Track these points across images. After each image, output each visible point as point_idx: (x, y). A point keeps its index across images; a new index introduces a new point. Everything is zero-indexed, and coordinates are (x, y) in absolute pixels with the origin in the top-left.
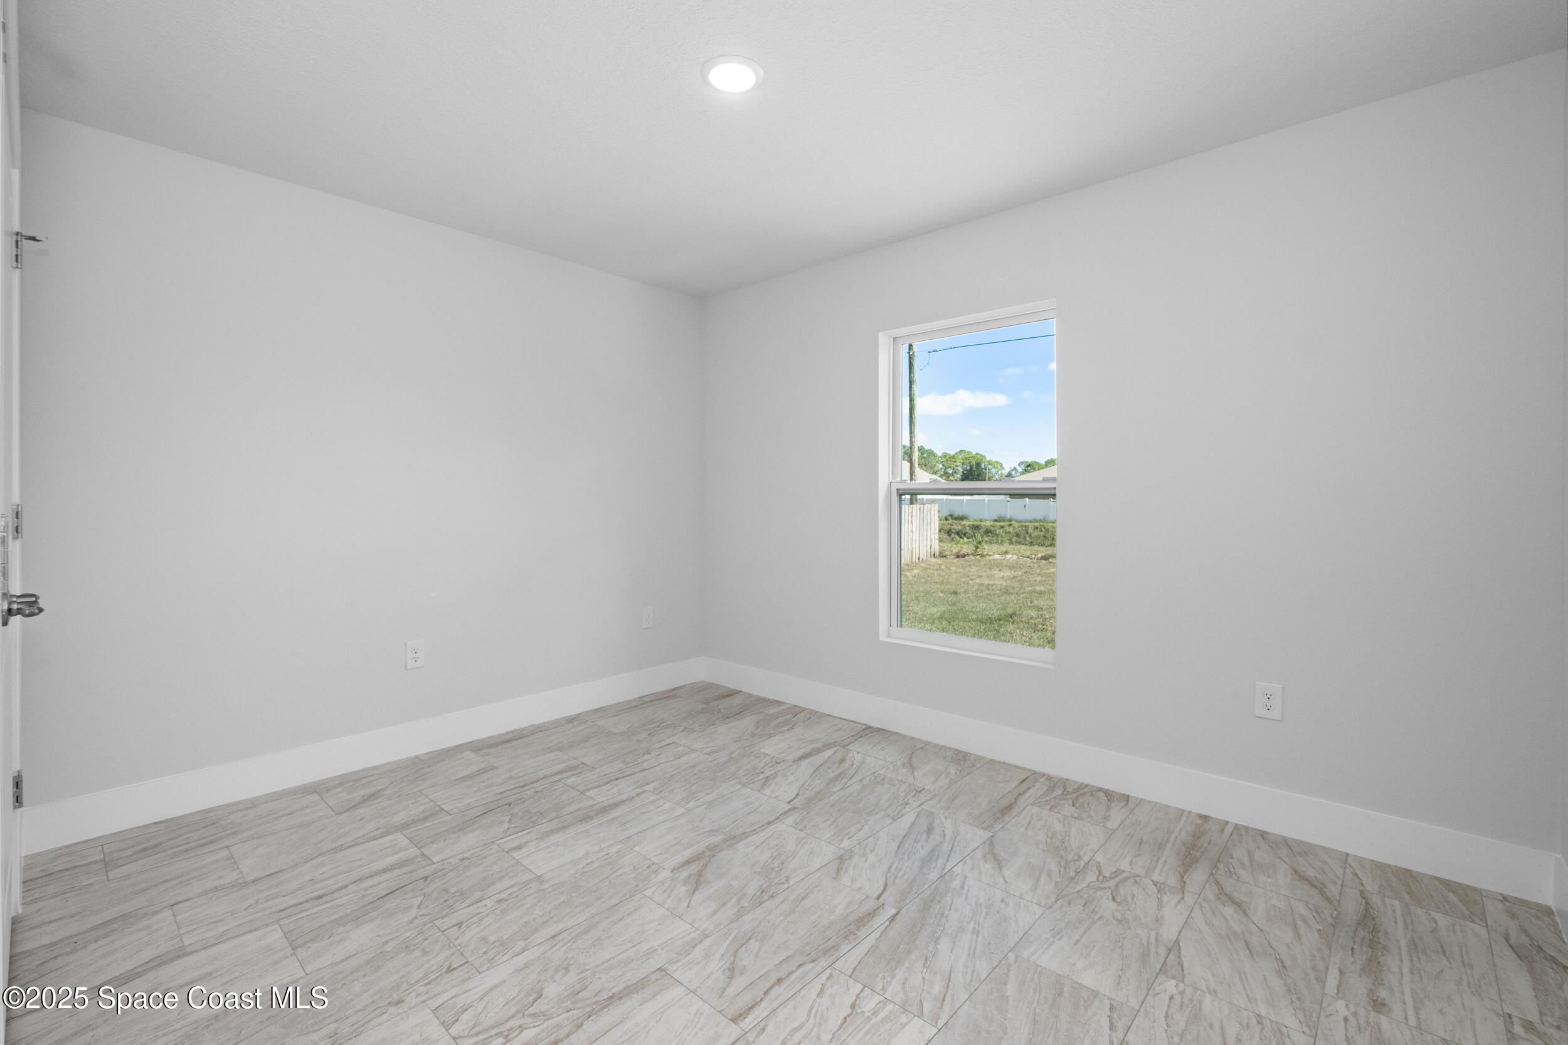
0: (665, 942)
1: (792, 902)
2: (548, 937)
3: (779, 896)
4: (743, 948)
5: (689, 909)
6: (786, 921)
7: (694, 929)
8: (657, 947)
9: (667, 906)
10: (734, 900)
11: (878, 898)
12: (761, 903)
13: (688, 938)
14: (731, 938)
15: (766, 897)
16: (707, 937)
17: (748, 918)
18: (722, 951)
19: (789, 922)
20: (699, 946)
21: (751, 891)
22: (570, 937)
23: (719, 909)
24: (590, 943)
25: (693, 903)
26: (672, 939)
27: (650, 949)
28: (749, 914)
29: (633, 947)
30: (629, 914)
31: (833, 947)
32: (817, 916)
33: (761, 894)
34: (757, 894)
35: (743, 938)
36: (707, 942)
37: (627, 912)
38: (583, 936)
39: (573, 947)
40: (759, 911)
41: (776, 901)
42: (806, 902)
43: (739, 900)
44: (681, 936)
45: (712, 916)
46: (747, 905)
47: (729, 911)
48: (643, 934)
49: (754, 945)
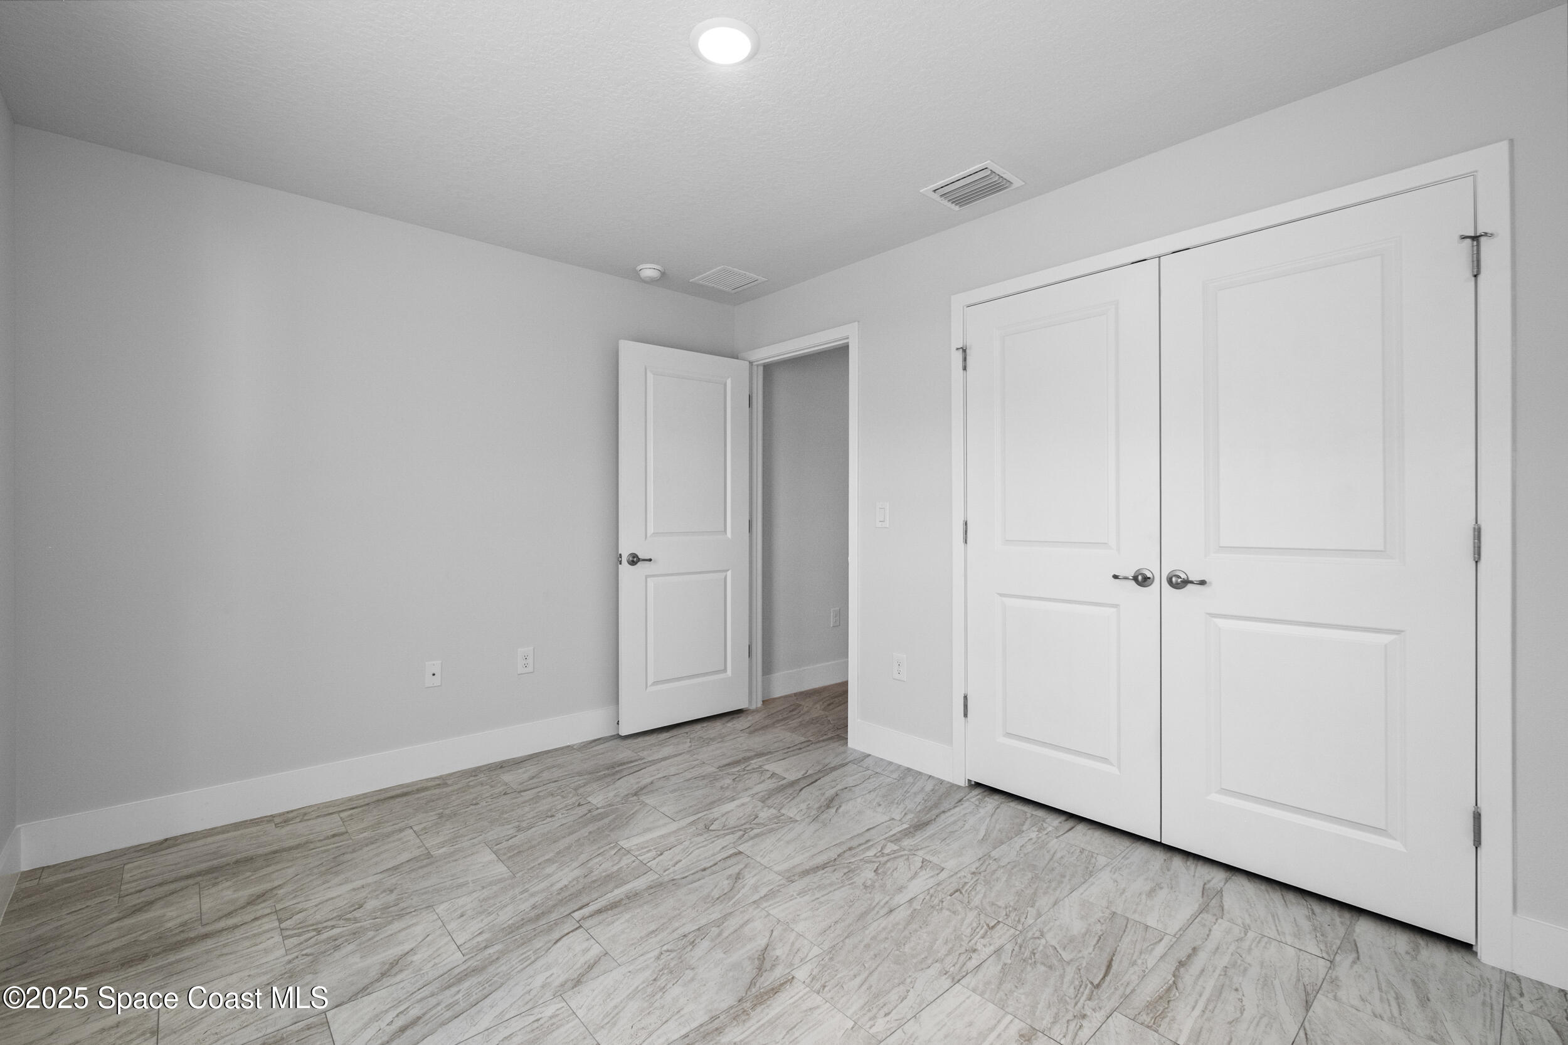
0: (791, 900)
1: (667, 928)
2: (897, 911)
3: (677, 937)
4: (725, 892)
5: (771, 929)
6: (681, 910)
7: (766, 909)
8: (798, 897)
9: (794, 934)
10: (725, 934)
11: (581, 926)
12: (699, 929)
13: (771, 902)
14: (734, 900)
15: (690, 936)
16: (754, 902)
17: (716, 916)
18: (743, 891)
19: (679, 910)
20: (762, 895)
21: (705, 944)
22: (876, 909)
23: (742, 926)
24: (856, 904)
25: (768, 935)
26: (786, 902)
27: (803, 896)
28: (713, 919)
29: (818, 898)
30: (830, 927)
31: (652, 888)
32: (650, 914)
33: (695, 940)
34: (700, 940)
35: (724, 899)
36: (756, 897)
37: (832, 929)
38: (865, 910)
39: (869, 902)
40: (703, 922)
41: (681, 932)
42: (653, 927)
43: (719, 934)
44: (777, 904)
45: (748, 920)
46: (713, 929)
47: (733, 923)
48: (812, 908)
49: (716, 893)
